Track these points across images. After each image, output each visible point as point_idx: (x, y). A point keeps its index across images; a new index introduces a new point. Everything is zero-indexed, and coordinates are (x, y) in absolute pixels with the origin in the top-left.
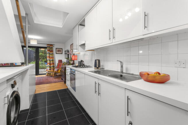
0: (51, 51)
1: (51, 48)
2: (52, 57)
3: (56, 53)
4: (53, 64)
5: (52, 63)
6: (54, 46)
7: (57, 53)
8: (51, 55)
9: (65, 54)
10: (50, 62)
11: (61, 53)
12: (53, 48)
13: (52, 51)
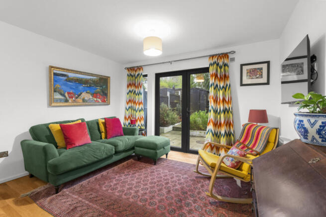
0: (221, 79)
1: (221, 68)
2: (224, 100)
3: (242, 85)
4: (229, 124)
5: (222, 121)
6: (233, 60)
7: (245, 81)
8: (221, 92)
9: (283, 83)
10: (216, 118)
11: (264, 80)
12: (231, 64)
13: (225, 77)
